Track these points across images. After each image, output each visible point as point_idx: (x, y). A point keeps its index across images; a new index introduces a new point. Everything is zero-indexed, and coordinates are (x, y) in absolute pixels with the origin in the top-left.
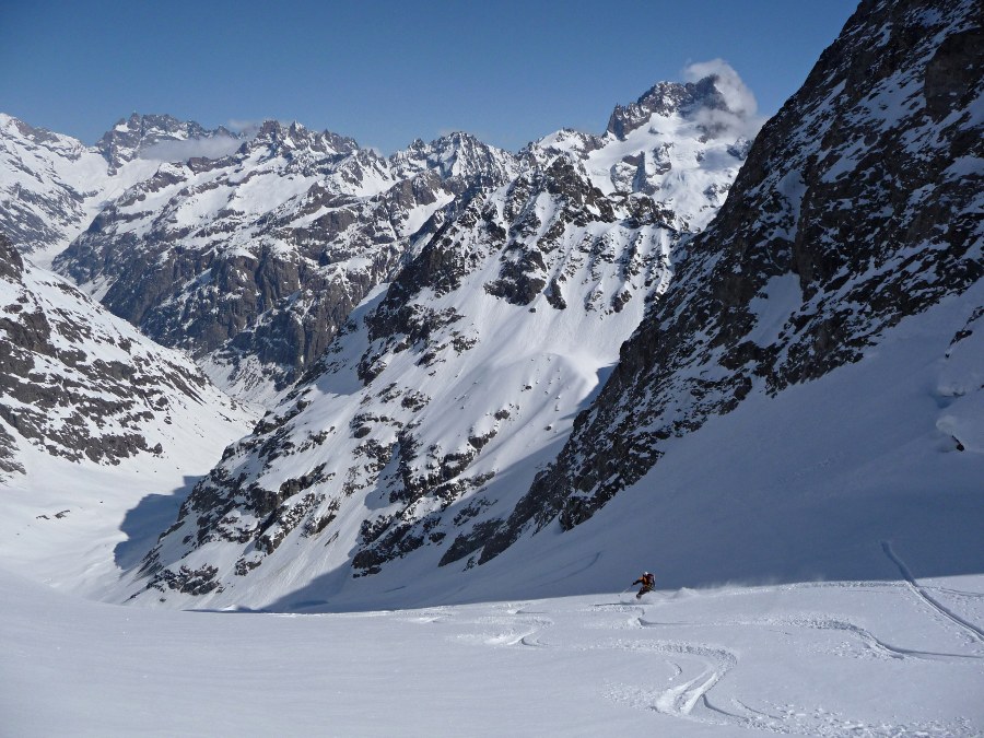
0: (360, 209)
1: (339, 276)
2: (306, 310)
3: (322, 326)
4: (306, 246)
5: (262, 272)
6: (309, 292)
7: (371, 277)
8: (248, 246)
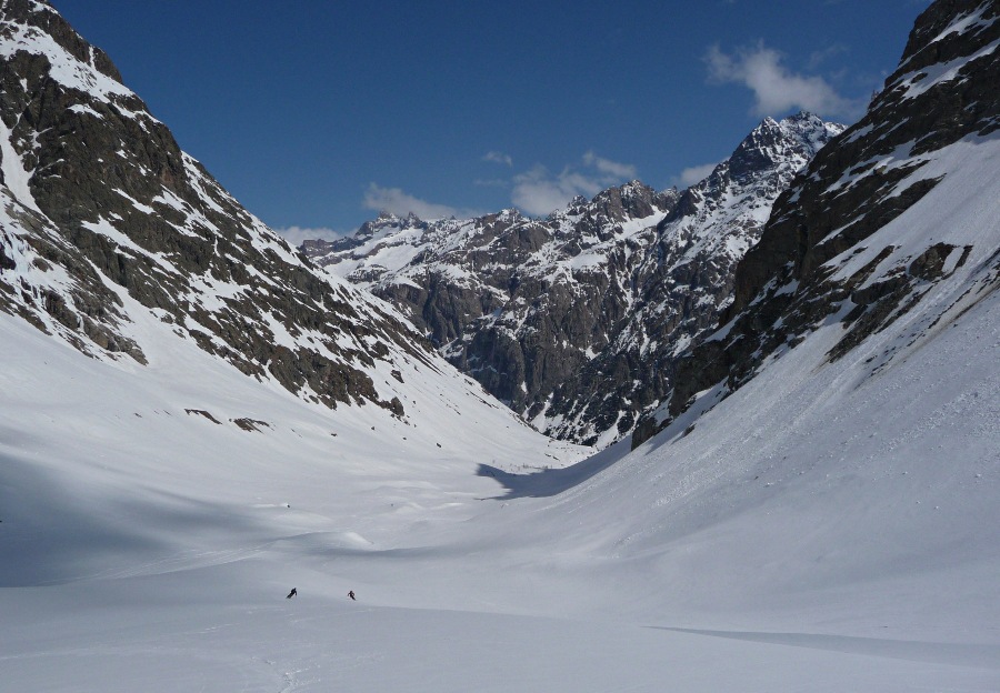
0: (555, 225)
1: (563, 275)
2: (520, 323)
3: (549, 341)
4: (488, 272)
5: (433, 303)
6: (520, 300)
7: (608, 276)
8: (411, 273)
